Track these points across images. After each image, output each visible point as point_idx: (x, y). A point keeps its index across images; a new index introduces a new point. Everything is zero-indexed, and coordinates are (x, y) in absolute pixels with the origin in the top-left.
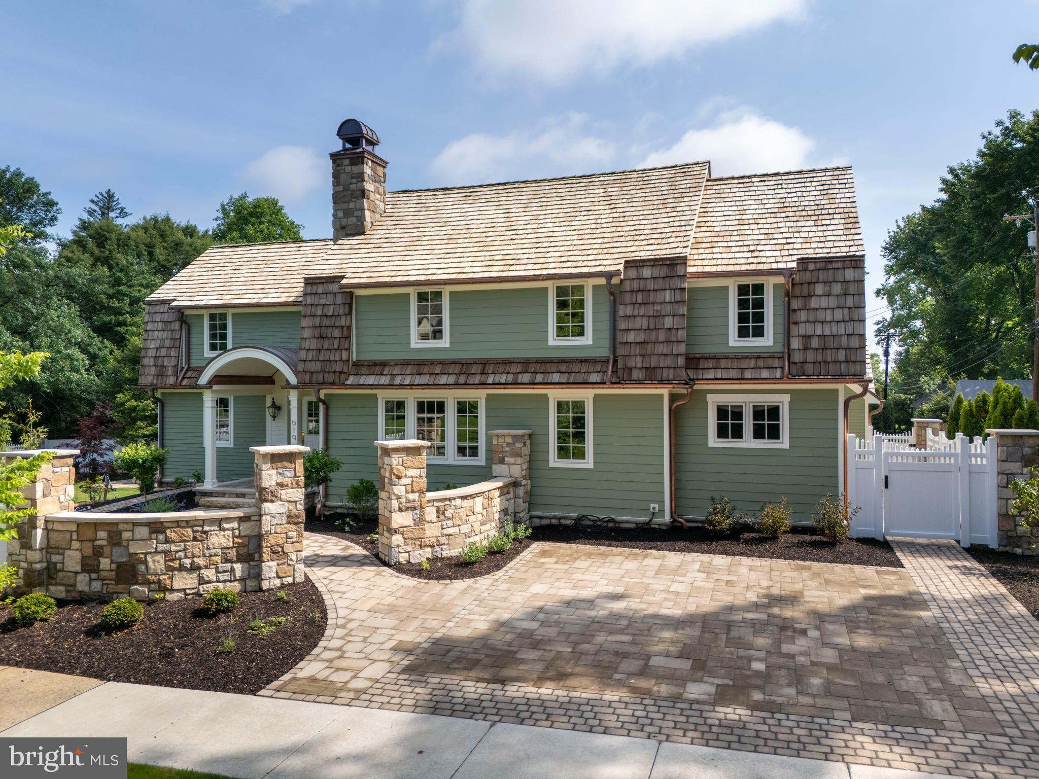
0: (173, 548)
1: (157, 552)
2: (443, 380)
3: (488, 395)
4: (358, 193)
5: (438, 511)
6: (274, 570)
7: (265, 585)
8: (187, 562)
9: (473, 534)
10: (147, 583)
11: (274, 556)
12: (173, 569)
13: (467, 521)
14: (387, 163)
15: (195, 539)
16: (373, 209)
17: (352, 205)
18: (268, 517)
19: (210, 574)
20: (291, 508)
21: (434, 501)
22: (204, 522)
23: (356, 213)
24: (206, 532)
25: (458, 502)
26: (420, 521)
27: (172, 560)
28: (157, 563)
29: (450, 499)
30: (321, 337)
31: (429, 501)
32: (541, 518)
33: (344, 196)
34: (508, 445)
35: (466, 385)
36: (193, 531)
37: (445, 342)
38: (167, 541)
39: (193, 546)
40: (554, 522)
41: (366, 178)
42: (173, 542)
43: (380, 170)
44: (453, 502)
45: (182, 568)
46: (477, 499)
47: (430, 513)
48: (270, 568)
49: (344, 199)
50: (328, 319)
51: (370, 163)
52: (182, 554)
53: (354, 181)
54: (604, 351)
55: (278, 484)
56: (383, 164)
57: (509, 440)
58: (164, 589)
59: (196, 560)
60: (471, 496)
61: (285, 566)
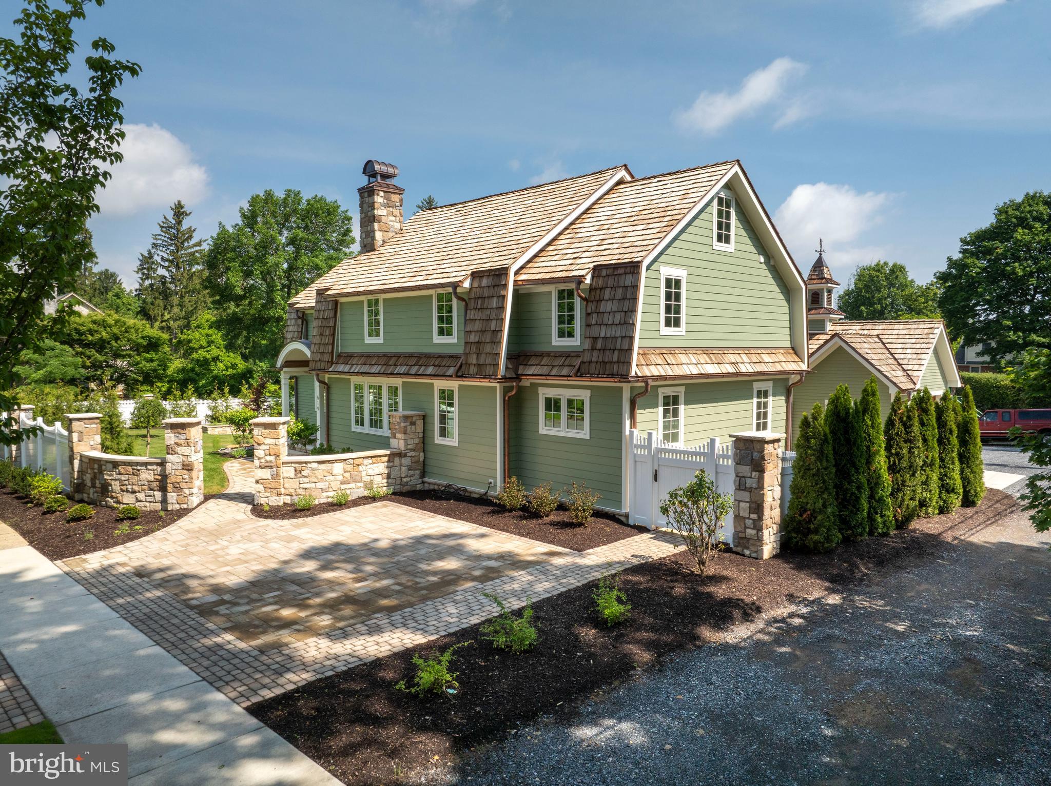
0: (123, 478)
1: (116, 480)
3: (403, 382)
4: (372, 218)
5: (295, 470)
6: (175, 498)
7: (170, 508)
8: (129, 487)
10: (112, 497)
11: (175, 490)
12: (123, 491)
15: (133, 474)
16: (386, 229)
17: (369, 228)
18: (170, 464)
19: (141, 496)
20: (184, 459)
21: (292, 463)
22: (137, 464)
23: (371, 234)
24: (138, 470)
26: (276, 477)
27: (123, 485)
28: (116, 486)
29: (306, 463)
32: (429, 484)
33: (365, 221)
34: (398, 423)
36: (133, 469)
37: (382, 339)
38: (120, 474)
39: (133, 478)
40: (436, 487)
42: (122, 474)
43: (395, 198)
44: (309, 465)
45: (127, 491)
47: (288, 471)
48: (172, 496)
49: (366, 224)
50: (325, 321)
52: (127, 482)
53: (370, 209)
54: (460, 349)
55: (175, 443)
56: (400, 191)
57: (399, 420)
58: (118, 502)
59: (134, 487)
60: (329, 462)
61: (182, 497)
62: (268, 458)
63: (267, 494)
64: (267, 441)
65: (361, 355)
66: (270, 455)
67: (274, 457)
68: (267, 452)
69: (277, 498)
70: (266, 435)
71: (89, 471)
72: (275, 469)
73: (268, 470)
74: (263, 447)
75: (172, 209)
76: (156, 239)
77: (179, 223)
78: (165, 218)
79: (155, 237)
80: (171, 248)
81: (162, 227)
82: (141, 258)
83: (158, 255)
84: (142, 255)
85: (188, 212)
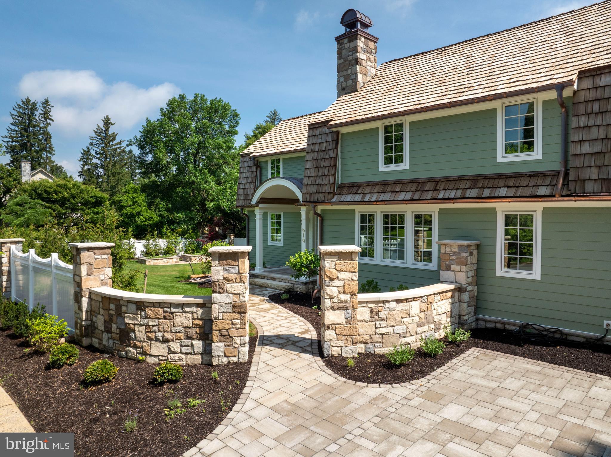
0: (151, 323)
1: (141, 325)
2: (402, 196)
3: (440, 209)
4: (354, 62)
5: (371, 312)
6: (222, 350)
7: (215, 362)
8: (159, 335)
9: (408, 334)
10: (135, 347)
11: (222, 338)
12: (150, 339)
13: (401, 323)
14: (378, 39)
15: (165, 318)
16: (365, 72)
17: (349, 72)
18: (217, 306)
19: (175, 346)
20: (235, 299)
21: (367, 302)
22: (171, 305)
23: (352, 77)
24: (172, 313)
25: (393, 305)
26: (352, 320)
27: (151, 332)
28: (141, 333)
29: (383, 302)
30: (318, 167)
31: (361, 302)
32: (486, 321)
33: (344, 66)
34: (455, 254)
35: (420, 200)
36: (164, 312)
37: (405, 166)
38: (147, 317)
39: (164, 323)
40: (499, 326)
41: (359, 49)
42: (150, 318)
43: (372, 45)
44: (387, 305)
45: (157, 339)
46: (413, 303)
47: (363, 313)
48: (218, 348)
49: (345, 68)
50: (322, 153)
51: (363, 39)
52: (156, 328)
53: (351, 53)
54: (556, 165)
55: (224, 279)
56: (375, 40)
57: (456, 250)
58: (145, 354)
59: (166, 334)
60: (407, 300)
61: (231, 348)
62: (343, 297)
63: (341, 343)
64: (342, 275)
65: (374, 184)
66: (345, 293)
67: (349, 296)
68: (341, 289)
69: (352, 347)
70: (341, 267)
71: (102, 312)
72: (350, 311)
73: (342, 312)
74: (336, 283)
75: (103, 121)
76: (93, 140)
77: (107, 129)
78: (98, 126)
79: (92, 139)
80: (102, 145)
81: (96, 132)
82: (82, 152)
83: (93, 150)
84: (83, 150)
85: (113, 123)
